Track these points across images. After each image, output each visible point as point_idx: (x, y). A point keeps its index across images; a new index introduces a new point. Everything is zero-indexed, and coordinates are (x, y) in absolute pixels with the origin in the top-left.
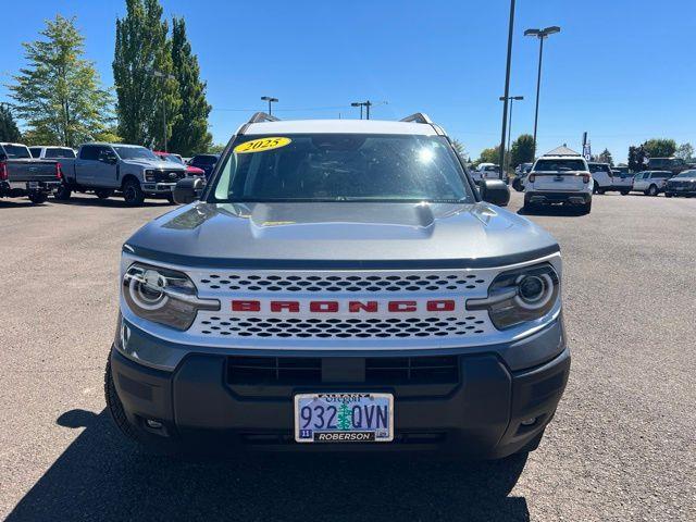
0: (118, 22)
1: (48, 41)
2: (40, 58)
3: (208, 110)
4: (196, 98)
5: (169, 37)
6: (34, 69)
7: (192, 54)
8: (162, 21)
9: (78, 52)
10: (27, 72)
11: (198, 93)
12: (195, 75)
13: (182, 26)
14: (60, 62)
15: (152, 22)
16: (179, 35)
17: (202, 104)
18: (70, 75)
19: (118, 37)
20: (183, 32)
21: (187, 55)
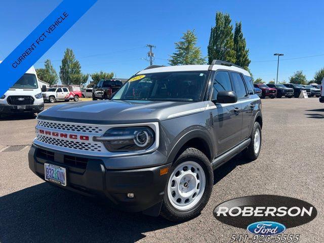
0: (212, 29)
1: (184, 41)
2: (180, 48)
3: (249, 63)
4: (244, 57)
5: (233, 32)
6: (178, 52)
7: (243, 38)
8: (230, 25)
9: (194, 44)
10: (176, 54)
11: (245, 55)
12: (244, 47)
13: (240, 26)
14: (187, 49)
15: (226, 26)
16: (238, 30)
17: (246, 60)
18: (191, 53)
19: (211, 35)
20: (240, 29)
21: (241, 39)
